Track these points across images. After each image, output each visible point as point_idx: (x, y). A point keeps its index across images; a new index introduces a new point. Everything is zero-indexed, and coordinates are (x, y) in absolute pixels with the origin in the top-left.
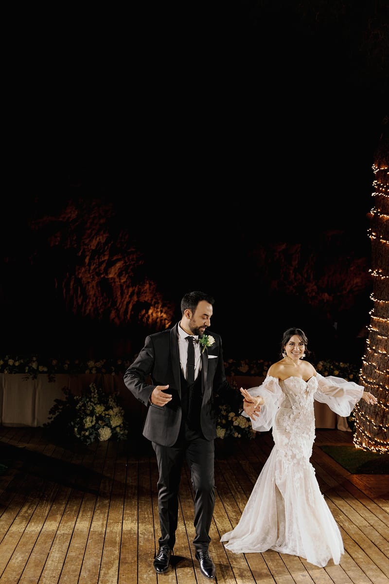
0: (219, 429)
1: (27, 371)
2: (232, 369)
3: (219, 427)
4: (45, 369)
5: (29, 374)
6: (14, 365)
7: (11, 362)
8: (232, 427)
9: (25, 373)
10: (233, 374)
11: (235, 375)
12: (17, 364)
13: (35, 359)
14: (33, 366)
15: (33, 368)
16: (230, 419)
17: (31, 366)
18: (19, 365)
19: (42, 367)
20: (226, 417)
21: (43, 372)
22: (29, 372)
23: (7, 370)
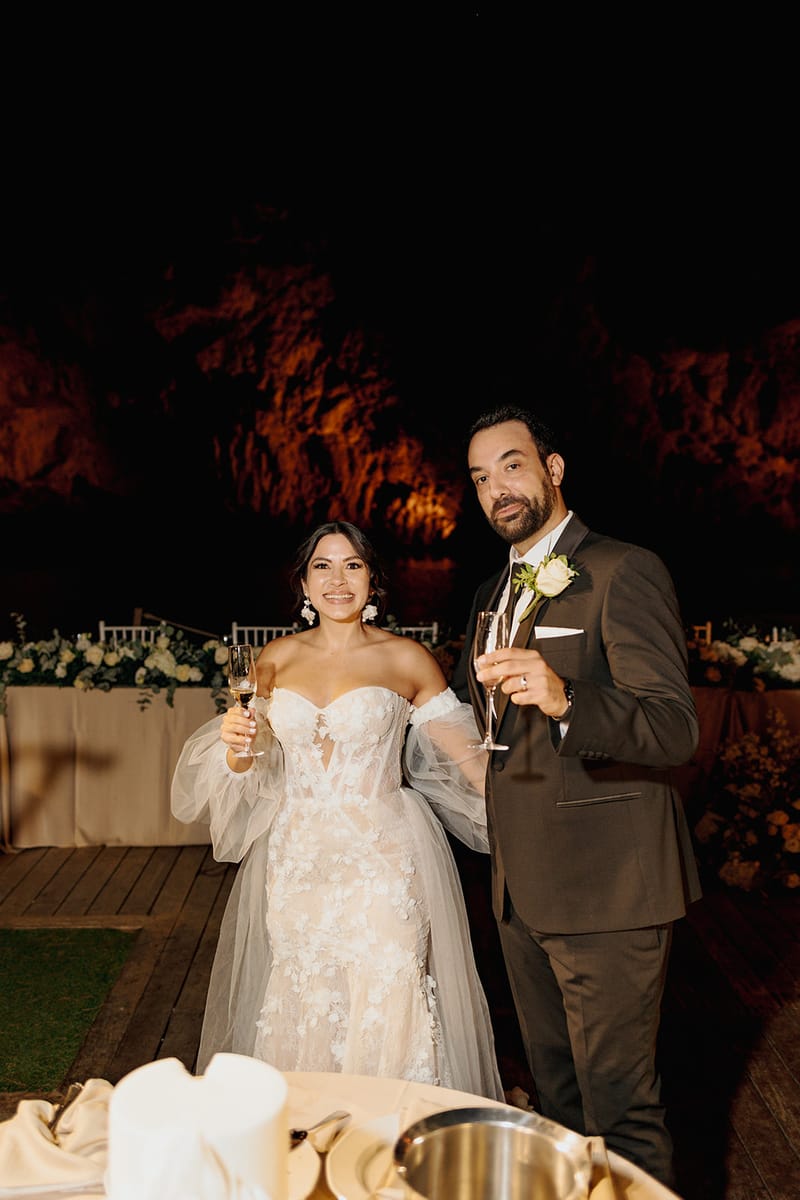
0: (736, 861)
1: (141, 681)
2: (757, 669)
3: (737, 854)
4: (195, 675)
5: (150, 691)
6: (103, 663)
7: (94, 655)
8: (779, 856)
9: (134, 685)
10: (761, 686)
11: (766, 690)
12: (112, 659)
13: (163, 642)
14: (159, 666)
15: (162, 673)
16: (773, 831)
17: (156, 668)
18: (117, 665)
19: (186, 667)
20: (761, 826)
21: (190, 684)
22: (146, 682)
23: (83, 680)
